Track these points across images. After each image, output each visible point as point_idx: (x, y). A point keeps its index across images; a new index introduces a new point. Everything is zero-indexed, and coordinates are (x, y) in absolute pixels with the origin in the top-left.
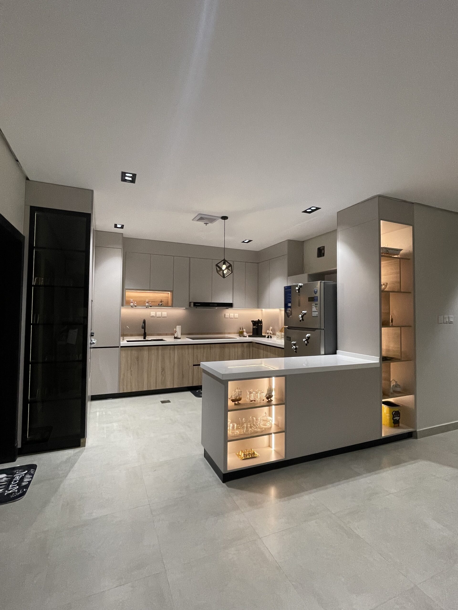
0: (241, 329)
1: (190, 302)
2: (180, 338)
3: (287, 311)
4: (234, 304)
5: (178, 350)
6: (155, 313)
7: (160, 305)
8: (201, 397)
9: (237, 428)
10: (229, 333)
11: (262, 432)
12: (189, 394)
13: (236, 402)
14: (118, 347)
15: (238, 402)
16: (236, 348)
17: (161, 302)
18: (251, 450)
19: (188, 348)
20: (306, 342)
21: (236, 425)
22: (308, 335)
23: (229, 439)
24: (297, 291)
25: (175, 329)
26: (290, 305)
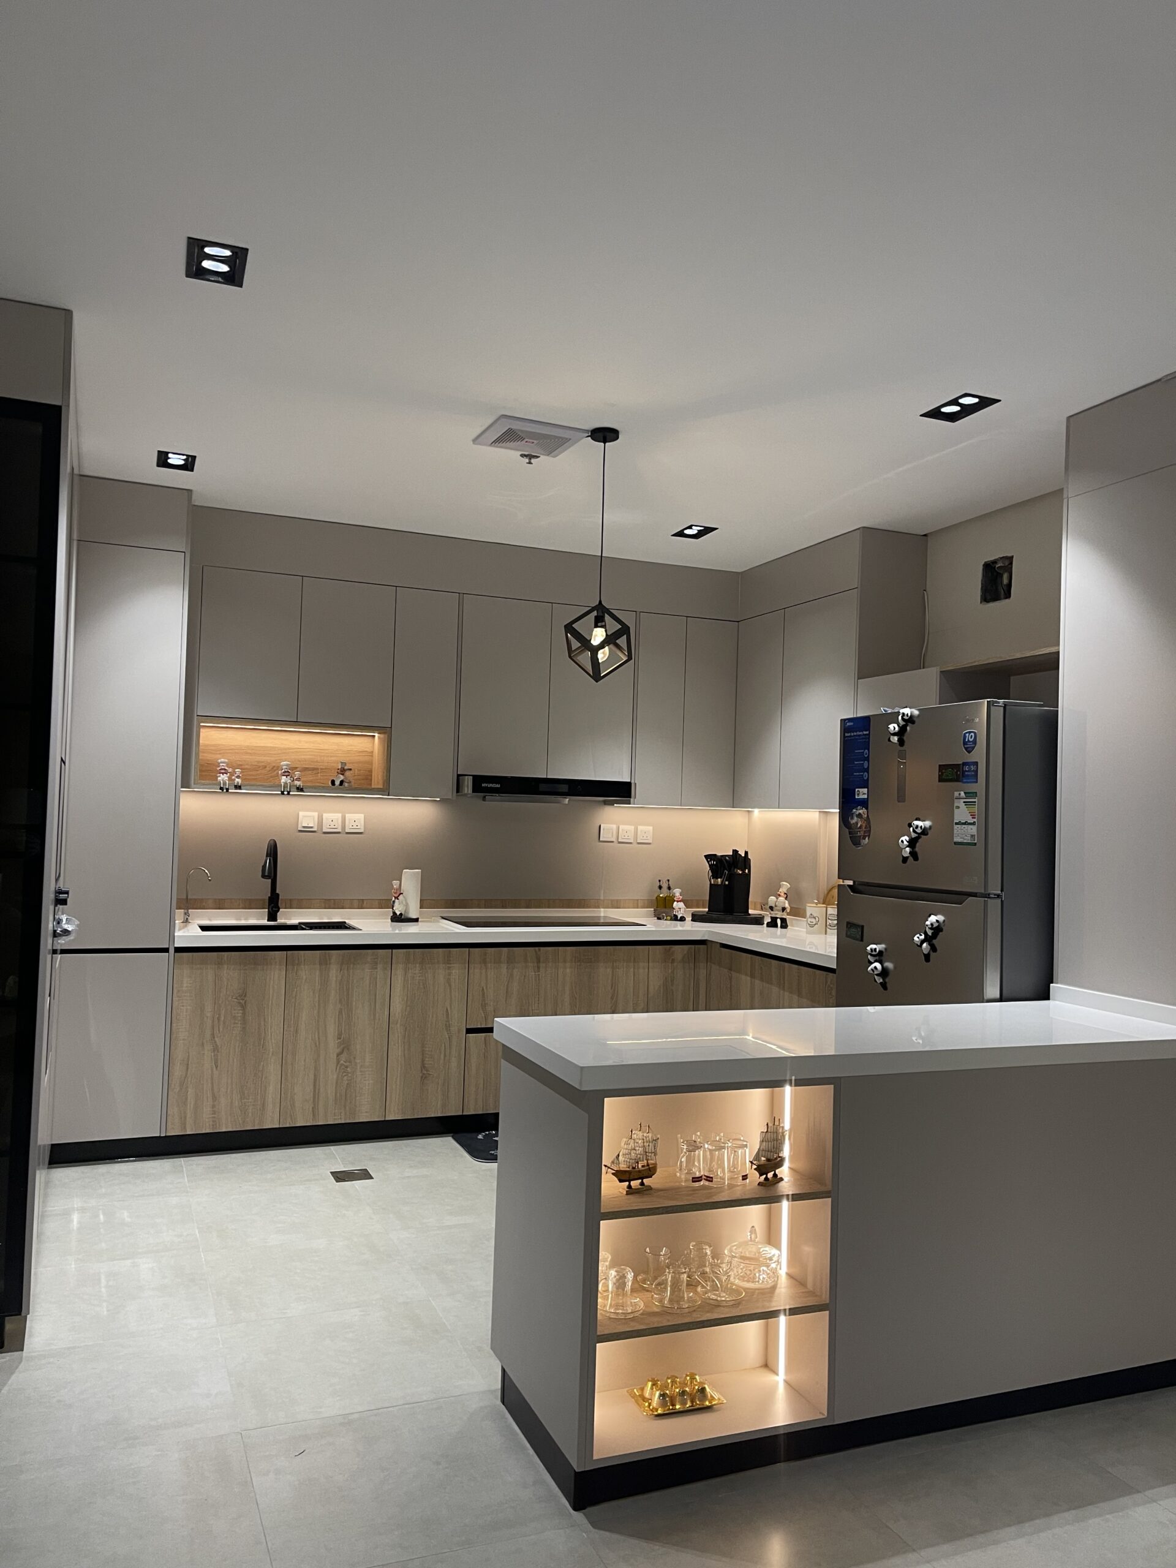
0: (665, 886)
1: (459, 776)
2: (416, 920)
3: (852, 818)
4: (635, 784)
5: (406, 970)
6: (316, 814)
7: (337, 783)
8: (494, 1158)
9: (638, 1289)
10: (616, 905)
11: (737, 1304)
12: (446, 1146)
13: (635, 1184)
14: (166, 950)
15: (642, 1184)
16: (641, 964)
17: (343, 771)
18: (693, 1378)
19: (448, 961)
20: (925, 945)
21: (630, 1276)
22: (933, 919)
23: (601, 1330)
24: (895, 739)
25: (396, 883)
26: (862, 793)
